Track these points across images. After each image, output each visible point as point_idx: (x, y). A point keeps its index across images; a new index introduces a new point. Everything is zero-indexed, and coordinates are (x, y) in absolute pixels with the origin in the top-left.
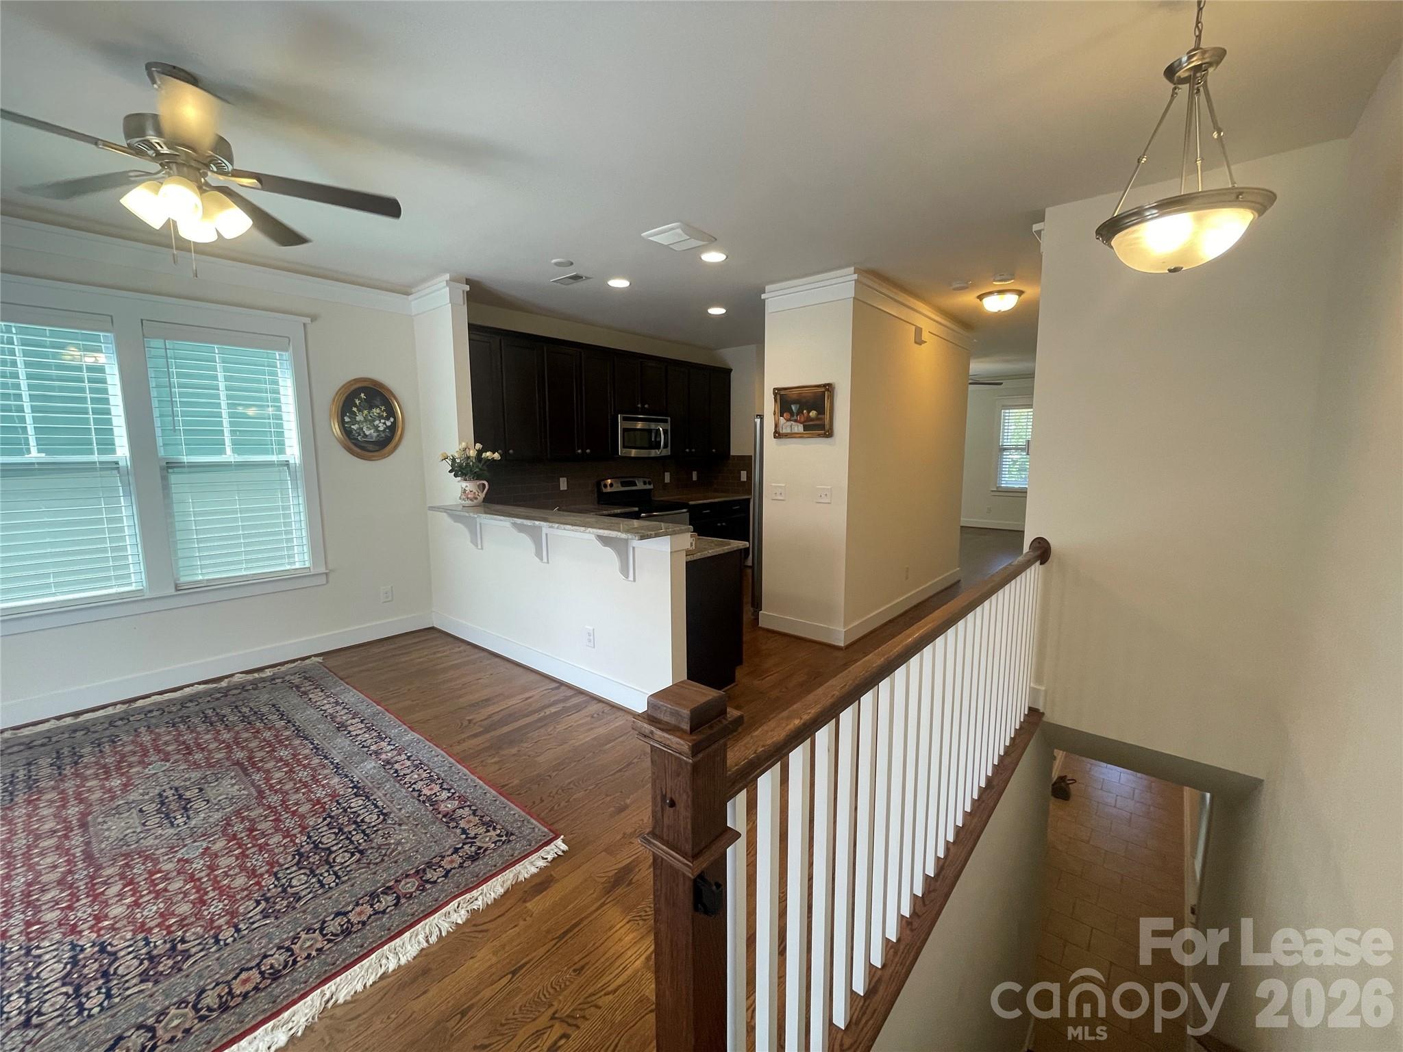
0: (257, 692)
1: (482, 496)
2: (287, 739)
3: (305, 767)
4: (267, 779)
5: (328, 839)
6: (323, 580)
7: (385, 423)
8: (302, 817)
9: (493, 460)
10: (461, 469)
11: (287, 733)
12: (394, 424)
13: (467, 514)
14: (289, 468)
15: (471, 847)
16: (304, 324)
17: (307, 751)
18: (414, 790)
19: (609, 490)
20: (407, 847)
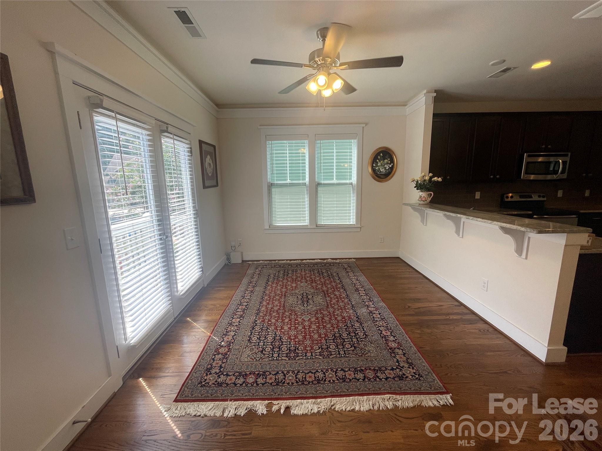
0: (333, 267)
1: (430, 199)
2: (339, 288)
3: (342, 301)
4: (331, 301)
5: (345, 335)
6: (359, 230)
7: (389, 166)
8: (338, 321)
9: (438, 182)
10: (420, 186)
11: (340, 286)
12: (393, 166)
13: (421, 208)
14: (352, 185)
15: (400, 371)
16: (363, 127)
17: (344, 296)
18: (379, 330)
19: (509, 199)
20: (372, 355)
